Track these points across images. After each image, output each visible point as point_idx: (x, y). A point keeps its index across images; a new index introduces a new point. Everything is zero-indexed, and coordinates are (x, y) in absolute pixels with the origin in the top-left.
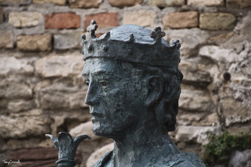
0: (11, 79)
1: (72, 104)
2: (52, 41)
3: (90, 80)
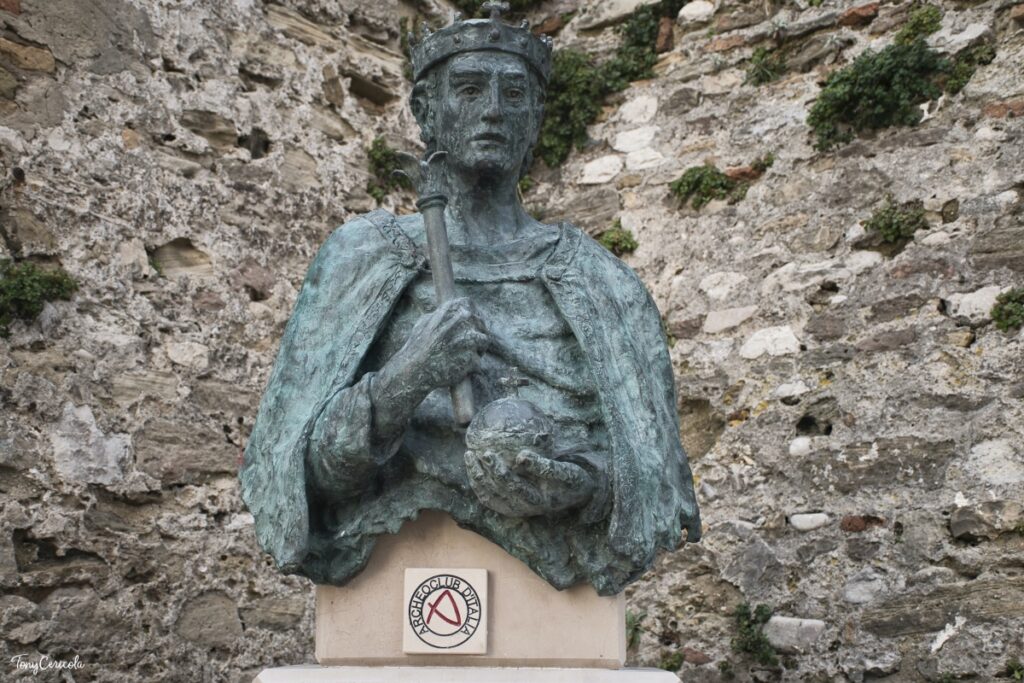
3: (493, 83)
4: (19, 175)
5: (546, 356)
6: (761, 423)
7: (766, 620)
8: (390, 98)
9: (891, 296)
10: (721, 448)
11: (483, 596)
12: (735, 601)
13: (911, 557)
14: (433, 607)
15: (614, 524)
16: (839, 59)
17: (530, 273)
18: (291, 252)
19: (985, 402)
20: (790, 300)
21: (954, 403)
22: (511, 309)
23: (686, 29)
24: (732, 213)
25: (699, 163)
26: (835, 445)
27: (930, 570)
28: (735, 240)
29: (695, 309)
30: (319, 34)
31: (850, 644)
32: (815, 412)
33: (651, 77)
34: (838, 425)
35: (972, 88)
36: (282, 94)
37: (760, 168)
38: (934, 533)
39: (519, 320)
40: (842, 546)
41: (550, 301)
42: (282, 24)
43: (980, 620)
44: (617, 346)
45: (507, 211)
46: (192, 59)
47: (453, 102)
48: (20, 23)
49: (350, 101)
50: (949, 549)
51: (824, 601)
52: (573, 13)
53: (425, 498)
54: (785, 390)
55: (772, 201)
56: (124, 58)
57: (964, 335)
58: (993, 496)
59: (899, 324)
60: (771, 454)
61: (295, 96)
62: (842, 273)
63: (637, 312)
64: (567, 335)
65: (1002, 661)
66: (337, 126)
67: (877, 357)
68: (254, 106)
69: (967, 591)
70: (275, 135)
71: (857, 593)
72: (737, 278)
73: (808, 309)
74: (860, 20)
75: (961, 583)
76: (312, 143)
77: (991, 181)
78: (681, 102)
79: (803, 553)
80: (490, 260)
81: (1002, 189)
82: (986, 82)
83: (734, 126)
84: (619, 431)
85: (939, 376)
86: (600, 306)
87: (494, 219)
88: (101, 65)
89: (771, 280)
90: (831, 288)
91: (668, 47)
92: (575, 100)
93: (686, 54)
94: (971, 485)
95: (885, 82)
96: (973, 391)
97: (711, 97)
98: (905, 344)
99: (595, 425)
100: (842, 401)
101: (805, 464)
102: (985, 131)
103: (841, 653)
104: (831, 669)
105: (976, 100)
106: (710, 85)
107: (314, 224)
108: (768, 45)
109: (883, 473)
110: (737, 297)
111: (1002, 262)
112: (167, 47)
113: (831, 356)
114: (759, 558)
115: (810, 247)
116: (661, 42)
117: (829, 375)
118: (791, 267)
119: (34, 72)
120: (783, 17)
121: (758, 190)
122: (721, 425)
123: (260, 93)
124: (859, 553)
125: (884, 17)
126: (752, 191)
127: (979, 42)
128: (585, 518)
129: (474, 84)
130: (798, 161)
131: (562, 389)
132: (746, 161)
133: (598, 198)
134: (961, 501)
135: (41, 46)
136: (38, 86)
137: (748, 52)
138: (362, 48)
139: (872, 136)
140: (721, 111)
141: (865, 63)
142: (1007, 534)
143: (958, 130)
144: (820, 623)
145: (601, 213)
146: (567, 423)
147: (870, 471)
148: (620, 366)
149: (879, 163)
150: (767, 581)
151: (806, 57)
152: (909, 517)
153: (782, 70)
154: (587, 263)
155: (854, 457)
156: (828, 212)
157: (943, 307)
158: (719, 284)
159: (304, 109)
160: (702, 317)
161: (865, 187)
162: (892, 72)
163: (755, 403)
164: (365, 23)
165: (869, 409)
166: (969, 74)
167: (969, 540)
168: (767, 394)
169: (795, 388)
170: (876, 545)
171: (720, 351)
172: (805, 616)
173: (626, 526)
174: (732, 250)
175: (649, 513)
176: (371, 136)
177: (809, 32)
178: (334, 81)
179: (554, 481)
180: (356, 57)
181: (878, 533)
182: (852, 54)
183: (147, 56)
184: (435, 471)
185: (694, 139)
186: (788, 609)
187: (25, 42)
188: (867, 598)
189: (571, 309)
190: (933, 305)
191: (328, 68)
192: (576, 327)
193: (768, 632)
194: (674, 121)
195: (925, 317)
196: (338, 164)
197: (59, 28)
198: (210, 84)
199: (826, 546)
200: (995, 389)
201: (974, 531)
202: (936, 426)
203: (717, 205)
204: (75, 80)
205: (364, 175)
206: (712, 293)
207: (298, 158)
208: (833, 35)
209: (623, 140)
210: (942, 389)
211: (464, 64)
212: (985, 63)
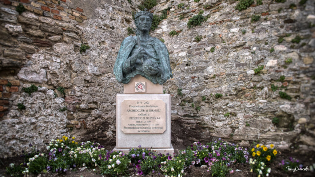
0: (33, 20)
1: (50, 31)
2: (43, 13)
3: (145, 19)
4: (83, 33)
5: (153, 54)
6: (181, 65)
7: (181, 90)
8: (130, 21)
9: (198, 48)
10: (176, 68)
11: (145, 85)
12: (177, 88)
13: (200, 81)
14: (139, 87)
15: (162, 76)
16: (191, 17)
17: (150, 44)
18: (117, 43)
19: (209, 61)
20: (185, 48)
21: (206, 62)
22: (148, 48)
23: (171, 12)
24: (177, 37)
25: (173, 30)
26: (191, 67)
27: (202, 83)
28: (178, 40)
29: (172, 50)
30: (121, 13)
31: (192, 93)
32: (188, 63)
33: (166, 18)
34: (191, 65)
35: (208, 21)
36: (116, 21)
37: (181, 31)
38: (203, 78)
39: (149, 50)
40: (191, 80)
41: (153, 47)
42: (116, 12)
43: (208, 89)
44: (162, 53)
45: (147, 36)
46: (104, 17)
47: (140, 22)
48: (83, 13)
49: (125, 22)
50: (204, 80)
51: (189, 88)
52: (155, 10)
53: (137, 73)
54: (184, 60)
55: (182, 35)
56: (96, 17)
57: (207, 53)
58: (210, 73)
59: (199, 52)
60: (182, 69)
61: (118, 21)
62: (192, 45)
63: (164, 49)
64: (155, 52)
65: (210, 94)
66: (123, 25)
67: (196, 56)
68: (112, 23)
69: (206, 85)
70: (115, 27)
71: (193, 86)
72: (178, 46)
73: (187, 50)
74: (194, 12)
75: (206, 84)
76: (120, 28)
77: (210, 33)
78: (170, 22)
79: (186, 82)
80: (145, 42)
81: (211, 34)
82: (209, 20)
83: (178, 25)
84: (162, 64)
85: (204, 58)
86: (160, 48)
87: (146, 37)
88: (93, 18)
89: (182, 46)
90: (190, 47)
91: (168, 14)
92: (156, 22)
93: (171, 15)
94: (207, 72)
95: (197, 20)
96: (208, 60)
97: (174, 21)
98: (199, 54)
99: (159, 63)
100: (192, 62)
101: (187, 70)
102: (209, 26)
103: (191, 94)
104: (189, 96)
105: (208, 22)
106: (174, 20)
107: (120, 39)
108: (182, 14)
109: (197, 71)
110: (178, 48)
111: (211, 43)
112: (101, 15)
113: (190, 56)
114: (181, 82)
115: (187, 41)
116: (167, 14)
117: (190, 58)
118: (185, 44)
119: (84, 19)
120: (184, 11)
121: (181, 34)
122: (176, 65)
123: (113, 21)
124: (193, 81)
125: (197, 11)
126: (180, 34)
127: (208, 15)
128: (158, 75)
129: (143, 19)
130: (186, 30)
131: (155, 59)
132: (179, 30)
133: (159, 35)
134: (206, 74)
135: (85, 16)
136: (85, 21)
137: (179, 15)
138: (127, 15)
139: (195, 27)
140: (176, 23)
141: (194, 17)
142: (211, 78)
143: (206, 26)
144: (188, 90)
145: (160, 37)
146: (155, 63)
147: (195, 71)
148: (162, 56)
149: (196, 30)
150: (182, 85)
151: (187, 16)
152: (200, 76)
153: (184, 18)
154: (158, 42)
155: (193, 69)
156: (189, 37)
157: (204, 49)
158: (176, 46)
159: (119, 23)
160: (173, 51)
161: (195, 33)
162: (198, 18)
163: (180, 62)
164: (127, 11)
165: (195, 63)
166: (207, 19)
167: (207, 79)
168: (182, 61)
169: (186, 60)
170: (195, 80)
171: (176, 56)
172: (187, 89)
173: (163, 76)
174: (177, 42)
175: (166, 74)
176: (128, 27)
177: (187, 13)
178: (123, 19)
179: (154, 70)
180: (126, 16)
181: (196, 79)
182: (193, 16)
183: (98, 17)
184: (139, 69)
185: (172, 27)
186: (184, 89)
187: (83, 16)
188: (194, 87)
189: (156, 48)
190: (203, 49)
191: (122, 18)
192: (157, 50)
193: (182, 92)
194: (169, 24)
195: (202, 51)
196: (124, 31)
197: (88, 14)
198: (107, 20)
199: (189, 80)
200: (210, 60)
201: (208, 78)
202: (203, 65)
203: (175, 36)
204: (90, 20)
205: (127, 32)
206: (175, 48)
207: (118, 30)
208: (190, 13)
209: (163, 27)
210: (204, 60)
211: (142, 17)
212: (209, 18)
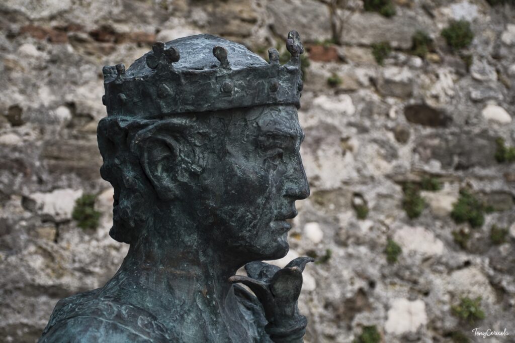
57: (50, 230)
77: (46, 96)
81: (57, 105)
85: (37, 268)
96: (70, 282)
111: (70, 170)
157: (27, 202)
190: (17, 201)
195: (13, 211)
210: (43, 280)
